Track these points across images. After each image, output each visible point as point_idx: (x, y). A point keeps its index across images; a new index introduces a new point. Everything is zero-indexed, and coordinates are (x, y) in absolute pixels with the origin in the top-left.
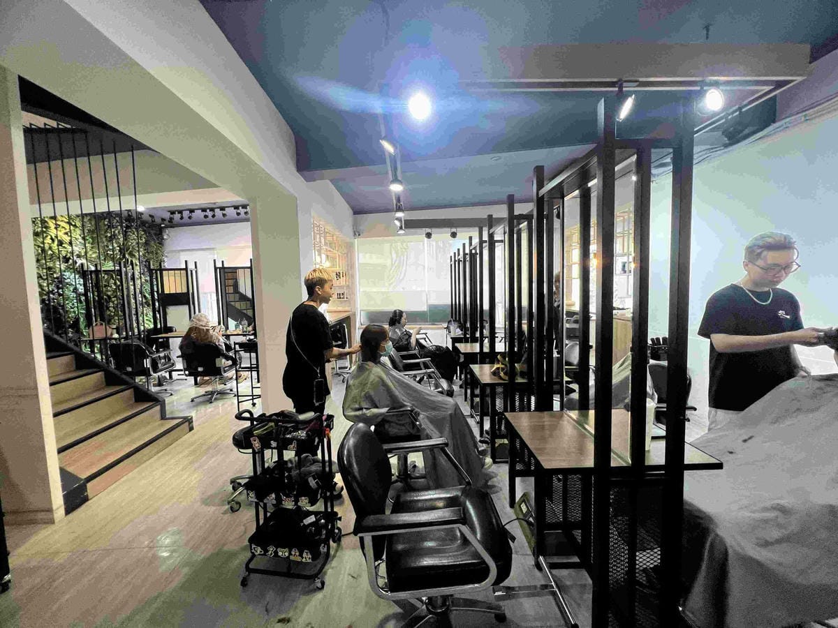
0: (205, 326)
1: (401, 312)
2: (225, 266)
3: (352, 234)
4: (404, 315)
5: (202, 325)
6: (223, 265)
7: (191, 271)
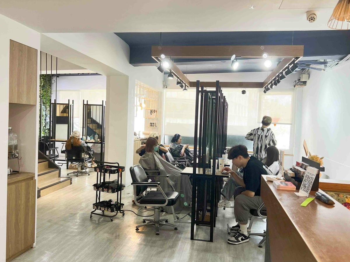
0: (78, 137)
1: (179, 136)
2: (88, 104)
3: (162, 86)
4: (181, 138)
5: (76, 136)
6: (87, 103)
7: (71, 105)
